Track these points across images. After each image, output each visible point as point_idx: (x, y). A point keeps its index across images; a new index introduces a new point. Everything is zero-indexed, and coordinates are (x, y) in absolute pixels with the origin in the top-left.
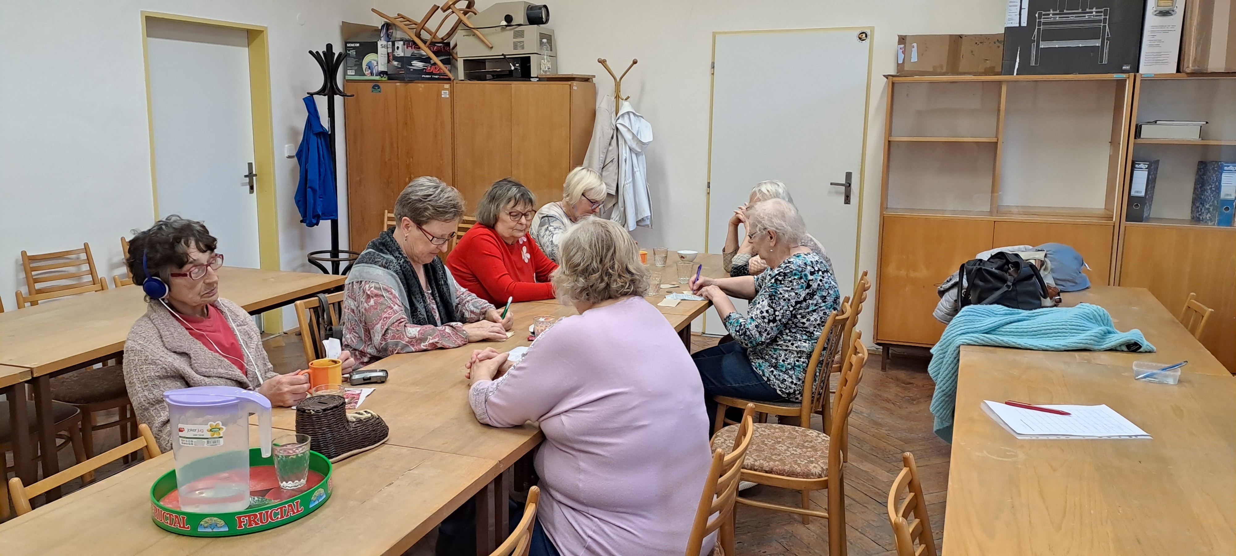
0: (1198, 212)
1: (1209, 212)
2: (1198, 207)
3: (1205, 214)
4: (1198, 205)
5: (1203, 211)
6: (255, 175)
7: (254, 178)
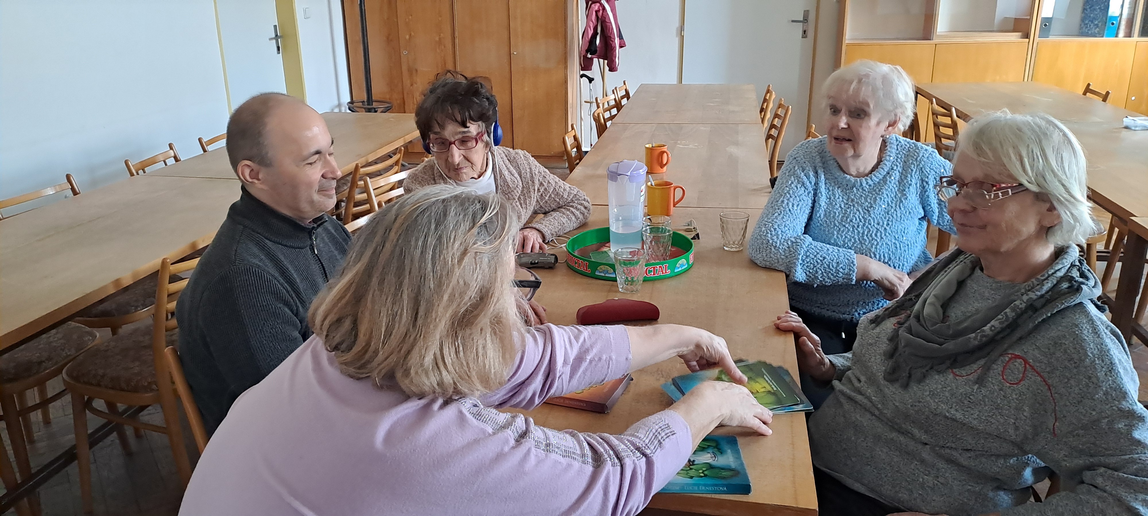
0: (1087, 27)
1: (1098, 27)
2: (1087, 24)
3: (1094, 29)
4: (1087, 22)
5: (1091, 27)
6: (281, 37)
7: (279, 40)
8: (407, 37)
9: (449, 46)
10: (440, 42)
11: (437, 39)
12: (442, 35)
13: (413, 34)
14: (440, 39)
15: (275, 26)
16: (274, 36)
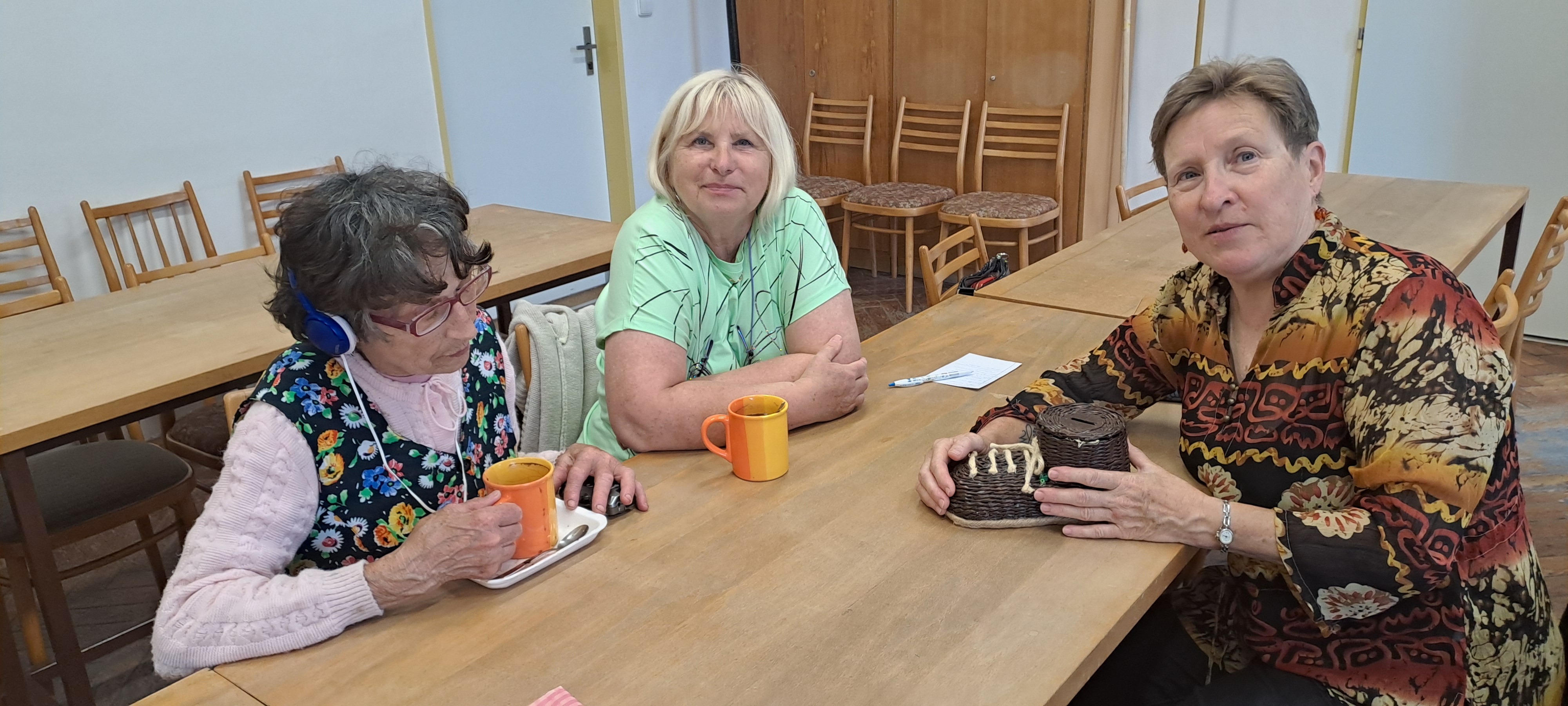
6: (595, 46)
7: (594, 51)
8: (817, 46)
9: (884, 63)
10: (868, 56)
11: (865, 50)
12: (873, 42)
13: (826, 40)
14: (869, 50)
15: (587, 30)
16: (582, 43)
